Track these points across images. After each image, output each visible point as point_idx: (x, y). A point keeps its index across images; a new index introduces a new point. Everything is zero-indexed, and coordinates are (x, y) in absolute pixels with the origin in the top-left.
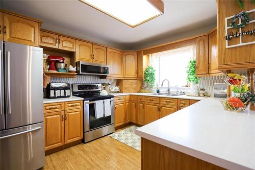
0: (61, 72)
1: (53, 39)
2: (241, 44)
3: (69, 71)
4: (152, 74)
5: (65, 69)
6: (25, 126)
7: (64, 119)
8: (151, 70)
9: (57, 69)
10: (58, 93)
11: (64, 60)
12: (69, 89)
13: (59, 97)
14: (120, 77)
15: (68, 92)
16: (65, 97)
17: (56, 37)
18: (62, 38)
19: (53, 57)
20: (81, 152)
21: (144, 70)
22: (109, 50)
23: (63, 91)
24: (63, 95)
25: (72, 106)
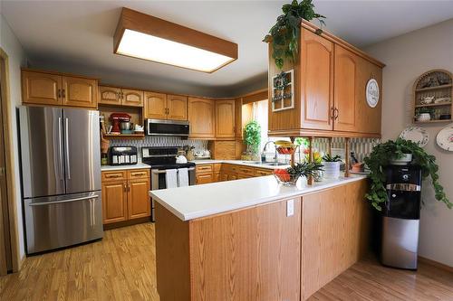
0: (126, 133)
1: (115, 93)
2: (283, 108)
3: (136, 133)
4: (254, 132)
5: (130, 129)
6: (88, 192)
7: (126, 190)
8: (253, 126)
9: (121, 130)
10: (122, 159)
11: (130, 117)
12: (136, 154)
13: (122, 164)
14: (210, 137)
15: (133, 158)
16: (130, 164)
17: (118, 91)
18: (125, 92)
19: (116, 115)
20: (145, 231)
21: (243, 127)
22: (191, 100)
23: (127, 157)
24: (127, 161)
25: (136, 175)
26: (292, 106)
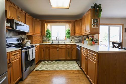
4: (49, 33)
14: (32, 34)
22: (27, 16)
25: (14, 55)
26: (98, 27)
